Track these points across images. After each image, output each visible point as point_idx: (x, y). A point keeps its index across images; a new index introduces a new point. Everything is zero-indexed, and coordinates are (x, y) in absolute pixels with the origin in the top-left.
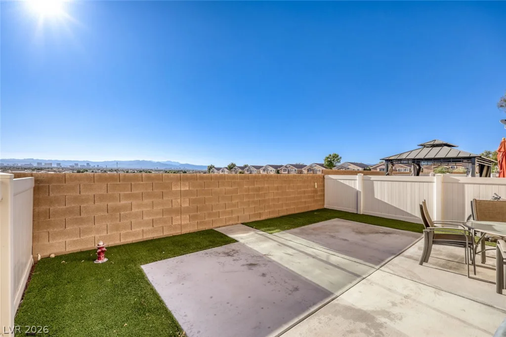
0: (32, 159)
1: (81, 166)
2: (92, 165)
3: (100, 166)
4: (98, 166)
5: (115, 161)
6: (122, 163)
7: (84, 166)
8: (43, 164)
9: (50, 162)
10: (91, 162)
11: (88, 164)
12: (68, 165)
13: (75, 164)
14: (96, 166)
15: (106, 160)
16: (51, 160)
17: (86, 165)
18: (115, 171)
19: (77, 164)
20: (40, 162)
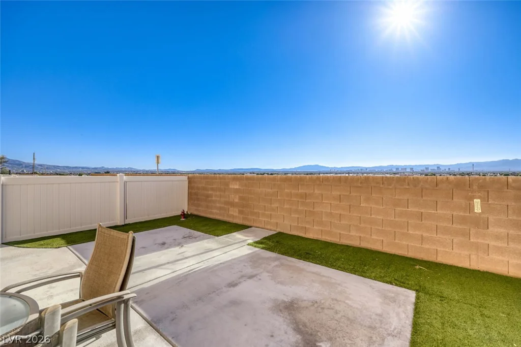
0: (392, 165)
1: (431, 170)
2: (442, 169)
3: (451, 169)
4: (449, 169)
5: (470, 163)
6: (479, 164)
7: (434, 169)
8: (400, 169)
9: (405, 167)
10: (441, 165)
11: (438, 167)
12: (419, 170)
13: (426, 168)
14: (447, 170)
15: (459, 163)
16: (406, 166)
17: (436, 168)
18: (468, 174)
19: (427, 169)
20: (397, 167)
